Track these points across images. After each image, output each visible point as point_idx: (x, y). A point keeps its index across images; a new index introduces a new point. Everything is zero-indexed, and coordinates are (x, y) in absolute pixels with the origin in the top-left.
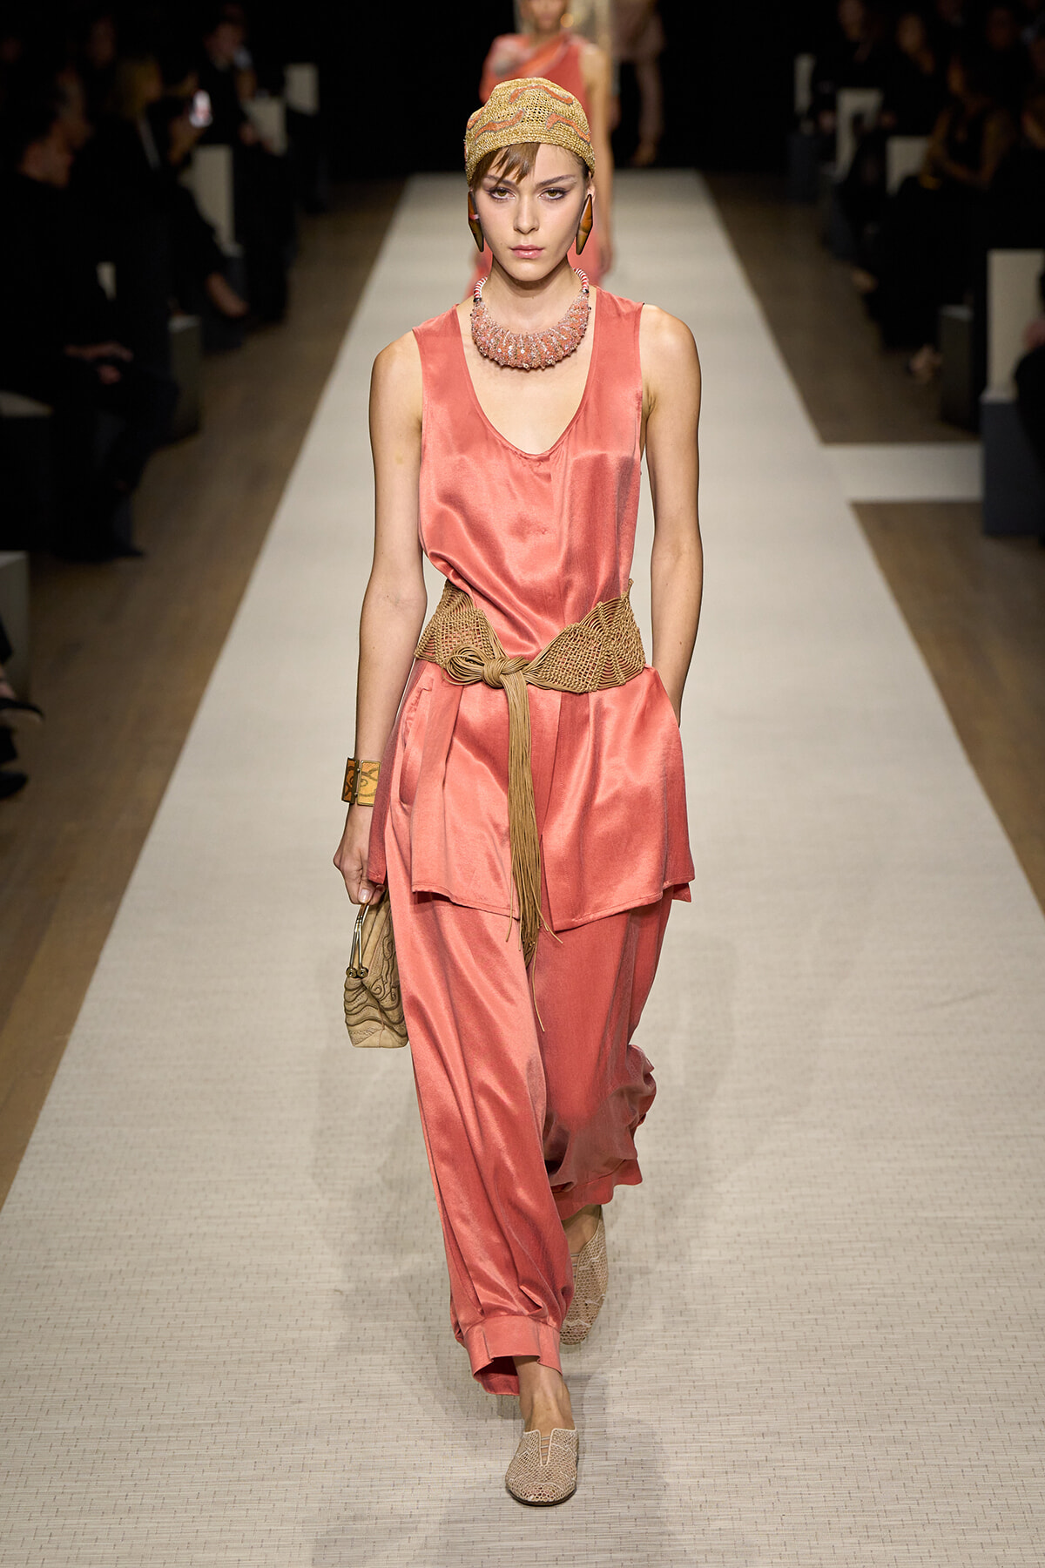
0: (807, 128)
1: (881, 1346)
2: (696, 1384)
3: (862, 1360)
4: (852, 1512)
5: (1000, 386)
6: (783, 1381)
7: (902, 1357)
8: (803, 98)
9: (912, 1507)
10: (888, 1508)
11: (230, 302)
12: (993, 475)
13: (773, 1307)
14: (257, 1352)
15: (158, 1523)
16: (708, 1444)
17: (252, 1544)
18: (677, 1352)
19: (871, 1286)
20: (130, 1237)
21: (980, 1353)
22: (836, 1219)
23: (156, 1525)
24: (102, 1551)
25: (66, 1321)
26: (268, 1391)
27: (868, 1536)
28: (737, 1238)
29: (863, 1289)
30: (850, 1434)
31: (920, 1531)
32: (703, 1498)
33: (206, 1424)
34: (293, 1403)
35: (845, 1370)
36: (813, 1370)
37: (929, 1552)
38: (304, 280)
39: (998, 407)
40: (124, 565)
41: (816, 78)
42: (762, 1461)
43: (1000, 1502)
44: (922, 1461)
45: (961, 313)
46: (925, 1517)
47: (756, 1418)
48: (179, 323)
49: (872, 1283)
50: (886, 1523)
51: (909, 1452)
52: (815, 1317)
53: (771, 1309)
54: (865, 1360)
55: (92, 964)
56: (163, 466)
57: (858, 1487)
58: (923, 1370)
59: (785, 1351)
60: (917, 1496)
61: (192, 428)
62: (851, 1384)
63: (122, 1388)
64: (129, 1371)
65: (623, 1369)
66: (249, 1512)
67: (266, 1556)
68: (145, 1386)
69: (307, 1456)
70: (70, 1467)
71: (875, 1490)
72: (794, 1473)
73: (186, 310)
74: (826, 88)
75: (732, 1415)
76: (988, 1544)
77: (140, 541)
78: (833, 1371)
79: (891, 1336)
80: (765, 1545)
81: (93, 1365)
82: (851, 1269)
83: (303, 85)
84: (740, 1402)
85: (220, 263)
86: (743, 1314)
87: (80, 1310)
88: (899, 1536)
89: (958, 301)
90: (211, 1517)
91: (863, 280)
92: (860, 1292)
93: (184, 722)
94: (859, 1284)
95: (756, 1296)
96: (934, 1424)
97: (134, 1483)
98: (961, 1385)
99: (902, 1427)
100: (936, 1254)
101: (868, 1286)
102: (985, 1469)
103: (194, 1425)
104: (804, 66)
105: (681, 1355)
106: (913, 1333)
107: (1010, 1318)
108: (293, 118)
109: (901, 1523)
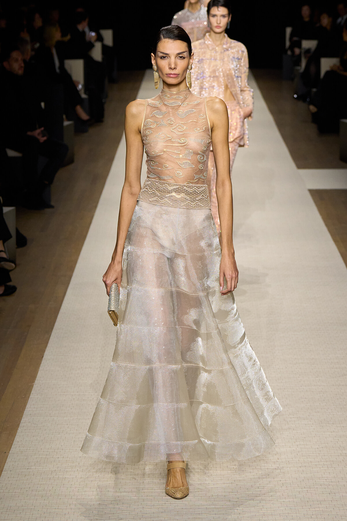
0: (289, 53)
1: (331, 501)
2: (265, 514)
3: (324, 506)
6: (296, 513)
7: (339, 505)
11: (84, 116)
13: (292, 486)
14: (106, 501)
18: (257, 502)
19: (327, 478)
20: (58, 458)
22: (313, 453)
25: (36, 489)
26: (110, 515)
28: (278, 460)
29: (324, 479)
35: (318, 509)
36: (307, 509)
38: (109, 108)
40: (48, 210)
41: (292, 35)
48: (66, 123)
49: (327, 477)
52: (307, 489)
53: (291, 487)
54: (326, 506)
56: (62, 174)
59: (296, 502)
61: (72, 161)
62: (321, 515)
63: (57, 514)
64: (59, 507)
65: (238, 508)
68: (65, 513)
73: (68, 119)
74: (295, 39)
78: (314, 510)
79: (335, 497)
81: (46, 505)
82: (320, 472)
83: (108, 35)
85: (80, 101)
86: (281, 488)
87: (41, 484)
91: (313, 108)
92: (323, 480)
94: (322, 478)
95: (285, 481)
101: (326, 478)
104: (289, 30)
105: (259, 503)
106: (342, 496)
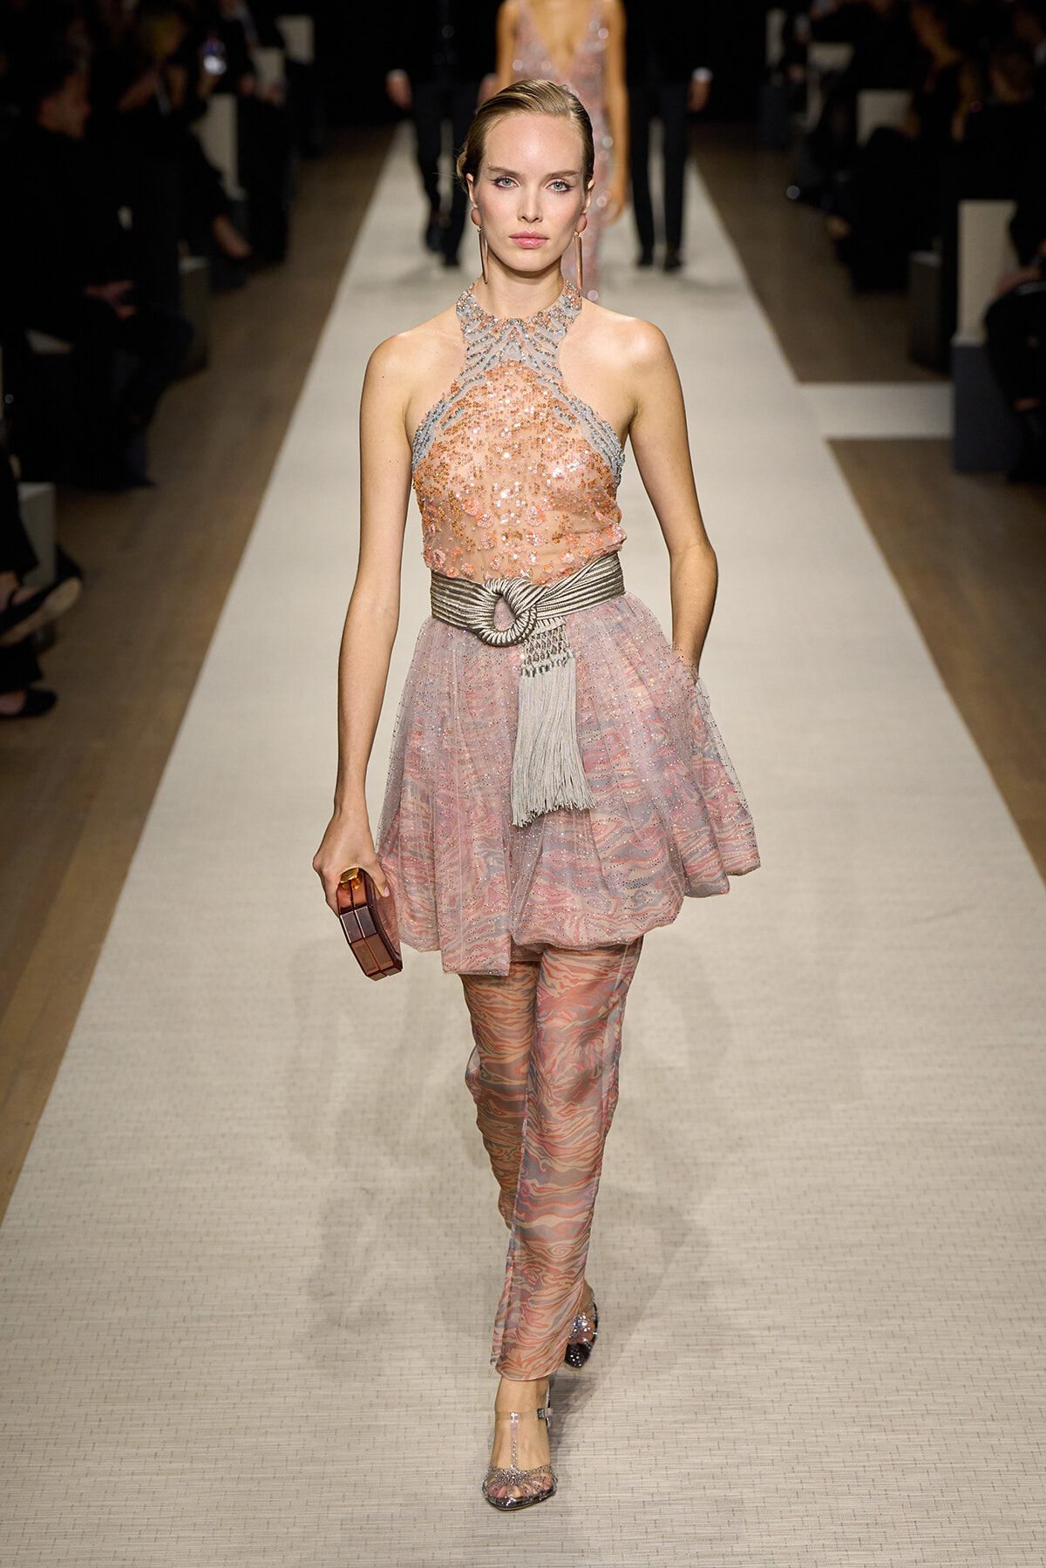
0: (777, 80)
1: (878, 1245)
3: (860, 1259)
4: (855, 1402)
5: (970, 329)
6: (786, 1277)
7: (898, 1256)
8: (775, 49)
9: (911, 1398)
10: (888, 1399)
11: (236, 244)
12: (963, 413)
15: (202, 1409)
16: (717, 1337)
17: (291, 1430)
19: (867, 1188)
20: (166, 1137)
21: (972, 1253)
23: (199, 1411)
24: (148, 1436)
25: (108, 1216)
27: (871, 1426)
29: (859, 1190)
30: (851, 1328)
31: (920, 1421)
32: (714, 1389)
33: (243, 1316)
34: (325, 1296)
35: (845, 1268)
36: (814, 1267)
37: (929, 1441)
38: (304, 223)
39: (968, 350)
40: (140, 495)
42: (769, 1353)
43: (993, 1394)
44: (919, 1355)
45: (931, 259)
46: (924, 1408)
47: (763, 1312)
48: (189, 264)
49: (868, 1186)
50: (886, 1413)
51: (907, 1345)
52: (815, 1217)
53: (773, 1210)
54: (863, 1258)
55: (122, 876)
56: (177, 398)
57: (860, 1379)
58: (918, 1268)
59: (788, 1250)
60: (916, 1387)
61: (201, 364)
62: (850, 1281)
64: (169, 1265)
66: (287, 1399)
67: (304, 1441)
69: (339, 1346)
70: (116, 1356)
71: (876, 1382)
72: (799, 1365)
73: (194, 252)
75: (740, 1309)
76: (984, 1433)
77: (153, 473)
78: (834, 1268)
79: (887, 1236)
80: (774, 1433)
81: (135, 1258)
82: (848, 1172)
83: (299, 34)
84: (746, 1297)
85: (224, 206)
86: (747, 1214)
87: (120, 1206)
88: (900, 1425)
89: (928, 248)
90: (250, 1403)
91: (838, 227)
92: (857, 1193)
93: (202, 644)
94: (856, 1186)
95: (758, 1196)
96: (930, 1319)
97: (176, 1371)
98: (954, 1282)
99: (901, 1322)
100: (928, 1158)
101: (864, 1188)
102: (979, 1362)
103: (232, 1316)
104: (775, 21)
106: (908, 1233)
107: (998, 1219)
108: (291, 66)
109: (901, 1413)
